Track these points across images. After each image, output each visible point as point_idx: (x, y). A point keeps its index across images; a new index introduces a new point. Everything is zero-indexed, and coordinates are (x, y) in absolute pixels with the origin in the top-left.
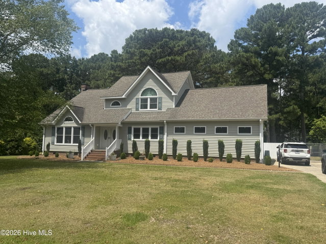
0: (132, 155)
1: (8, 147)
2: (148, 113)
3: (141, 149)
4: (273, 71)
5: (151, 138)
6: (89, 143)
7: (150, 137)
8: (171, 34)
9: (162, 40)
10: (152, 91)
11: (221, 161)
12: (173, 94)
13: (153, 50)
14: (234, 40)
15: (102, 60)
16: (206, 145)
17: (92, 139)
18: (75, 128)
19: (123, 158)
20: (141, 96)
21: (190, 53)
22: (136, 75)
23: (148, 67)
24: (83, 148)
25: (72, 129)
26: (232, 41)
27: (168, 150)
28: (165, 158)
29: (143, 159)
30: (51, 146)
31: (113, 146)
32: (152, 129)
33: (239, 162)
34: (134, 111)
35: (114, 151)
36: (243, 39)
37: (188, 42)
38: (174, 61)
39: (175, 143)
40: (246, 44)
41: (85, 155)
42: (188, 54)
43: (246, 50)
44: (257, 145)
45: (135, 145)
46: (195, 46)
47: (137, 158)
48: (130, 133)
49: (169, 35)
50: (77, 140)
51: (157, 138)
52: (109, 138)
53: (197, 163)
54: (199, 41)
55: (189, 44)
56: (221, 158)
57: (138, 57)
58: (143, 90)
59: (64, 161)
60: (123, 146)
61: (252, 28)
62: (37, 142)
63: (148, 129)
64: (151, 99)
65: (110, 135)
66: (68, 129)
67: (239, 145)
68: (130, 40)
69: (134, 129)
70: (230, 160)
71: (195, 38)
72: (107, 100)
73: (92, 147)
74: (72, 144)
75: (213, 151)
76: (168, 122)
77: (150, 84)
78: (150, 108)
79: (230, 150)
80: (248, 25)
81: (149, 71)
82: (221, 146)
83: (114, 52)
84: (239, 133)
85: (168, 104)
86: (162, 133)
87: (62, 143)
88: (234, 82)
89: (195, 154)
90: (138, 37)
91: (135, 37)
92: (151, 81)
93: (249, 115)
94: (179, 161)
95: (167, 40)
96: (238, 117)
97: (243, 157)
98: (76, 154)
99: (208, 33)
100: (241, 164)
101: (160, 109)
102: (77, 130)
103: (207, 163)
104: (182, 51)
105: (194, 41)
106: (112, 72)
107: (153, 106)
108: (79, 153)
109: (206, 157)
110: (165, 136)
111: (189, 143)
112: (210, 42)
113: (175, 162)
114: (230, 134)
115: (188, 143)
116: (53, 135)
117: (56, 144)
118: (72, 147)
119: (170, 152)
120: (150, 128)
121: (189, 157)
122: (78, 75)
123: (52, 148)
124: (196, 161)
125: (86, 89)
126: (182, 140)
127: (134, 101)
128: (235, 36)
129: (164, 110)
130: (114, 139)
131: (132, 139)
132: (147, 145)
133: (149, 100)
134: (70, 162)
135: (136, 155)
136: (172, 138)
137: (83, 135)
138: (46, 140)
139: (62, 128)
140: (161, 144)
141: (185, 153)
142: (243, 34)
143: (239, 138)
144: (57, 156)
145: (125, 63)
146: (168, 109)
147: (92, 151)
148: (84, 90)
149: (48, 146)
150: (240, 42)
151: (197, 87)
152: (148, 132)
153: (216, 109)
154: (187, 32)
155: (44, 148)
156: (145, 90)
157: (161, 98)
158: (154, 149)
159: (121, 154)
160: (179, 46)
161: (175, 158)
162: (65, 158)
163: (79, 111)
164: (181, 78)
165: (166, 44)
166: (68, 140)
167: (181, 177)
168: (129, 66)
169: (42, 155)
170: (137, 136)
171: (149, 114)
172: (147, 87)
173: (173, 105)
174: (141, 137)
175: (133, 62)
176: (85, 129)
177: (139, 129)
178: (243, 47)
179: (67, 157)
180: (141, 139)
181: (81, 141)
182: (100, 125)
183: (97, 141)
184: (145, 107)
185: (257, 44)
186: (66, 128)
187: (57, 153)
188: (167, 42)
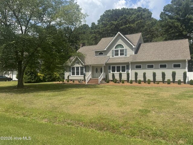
0: (112, 81)
1: (46, 78)
2: (119, 58)
3: (117, 77)
4: (188, 29)
5: (122, 72)
6: (89, 75)
8: (127, 11)
9: (123, 16)
10: (120, 45)
11: (163, 83)
12: (134, 47)
13: (118, 22)
14: (163, 12)
15: (85, 28)
16: (154, 75)
17: (90, 73)
18: (81, 67)
19: (108, 82)
20: (115, 49)
21: (139, 21)
22: (112, 36)
23: (119, 32)
24: (86, 78)
25: (80, 68)
26: (162, 13)
27: (132, 78)
28: (131, 82)
29: (119, 83)
30: (70, 77)
31: (102, 76)
33: (174, 84)
34: (111, 57)
35: (103, 79)
36: (169, 11)
37: (137, 16)
38: (130, 27)
39: (136, 74)
40: (170, 14)
41: (88, 81)
42: (138, 23)
43: (171, 18)
44: (185, 74)
45: (113, 75)
46: (141, 17)
47: (115, 83)
48: (110, 69)
49: (126, 12)
50: (82, 73)
51: (125, 72)
52: (98, 72)
53: (150, 85)
56: (163, 81)
57: (109, 26)
58: (116, 45)
60: (107, 76)
61: (175, 5)
62: (59, 75)
64: (120, 50)
65: (99, 70)
66: (78, 68)
67: (174, 74)
68: (103, 17)
69: (112, 67)
70: (169, 82)
71: (142, 13)
72: (96, 52)
73: (90, 77)
74: (80, 75)
75: (159, 78)
76: (131, 63)
77: (120, 42)
78: (120, 55)
79: (169, 77)
80: (172, 2)
81: (119, 34)
82: (164, 75)
83: (93, 24)
84: (174, 67)
85: (130, 53)
86: (128, 68)
87: (75, 75)
88: (164, 37)
89: (148, 80)
90: (108, 14)
91: (106, 15)
92: (120, 40)
93: (179, 57)
94: (139, 84)
95: (126, 15)
96: (173, 59)
97: (176, 80)
98: (83, 80)
99: (148, 9)
100: (176, 85)
101: (126, 55)
102: (82, 68)
103: (156, 85)
104: (133, 21)
105: (141, 15)
106: (95, 35)
107: (122, 54)
108: (85, 80)
109: (154, 81)
110: (130, 71)
111: (144, 74)
112: (150, 14)
113: (137, 84)
114: (168, 68)
116: (70, 71)
117: (71, 75)
118: (81, 77)
119: (134, 79)
121: (145, 81)
123: (70, 78)
124: (149, 83)
125: (83, 46)
126: (140, 72)
127: (111, 51)
128: (164, 10)
129: (128, 56)
130: (101, 72)
131: (111, 72)
132: (120, 75)
133: (119, 51)
134: (80, 85)
135: (114, 81)
136: (134, 71)
137: (86, 71)
138: (67, 74)
139: (74, 67)
140: (128, 75)
141: (142, 79)
142: (169, 8)
143: (174, 70)
144: (74, 82)
145: (102, 29)
146: (131, 55)
147: (90, 79)
148: (81, 47)
149: (68, 77)
150: (167, 13)
151: (145, 42)
153: (159, 54)
154: (135, 9)
155: (66, 77)
157: (126, 50)
158: (124, 77)
160: (132, 18)
161: (136, 82)
162: (78, 83)
164: (136, 37)
165: (125, 18)
166: (78, 74)
168: (103, 31)
169: (65, 81)
170: (114, 71)
172: (118, 44)
173: (133, 53)
174: (116, 71)
175: (106, 29)
176: (87, 68)
177: (115, 67)
178: (169, 16)
179: (79, 82)
180: (116, 72)
181: (84, 74)
182: (94, 66)
183: (93, 74)
184: (117, 55)
185: (177, 13)
186: (76, 67)
187: (73, 80)
188: (125, 16)
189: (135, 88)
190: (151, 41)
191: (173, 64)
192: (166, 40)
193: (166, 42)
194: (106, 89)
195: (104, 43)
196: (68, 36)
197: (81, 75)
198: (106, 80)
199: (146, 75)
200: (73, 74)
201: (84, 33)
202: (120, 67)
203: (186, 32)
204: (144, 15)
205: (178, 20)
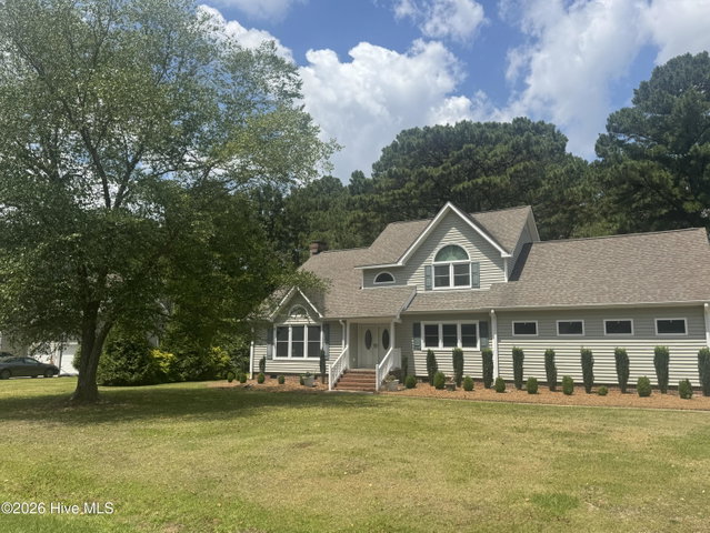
0: (425, 379)
1: (183, 365)
2: (453, 294)
3: (446, 367)
4: (702, 194)
5: (463, 346)
6: (339, 356)
7: (459, 345)
8: (477, 132)
9: (461, 148)
10: (455, 250)
11: (624, 392)
12: (504, 255)
13: (444, 169)
14: (607, 134)
15: (329, 190)
16: (587, 360)
17: (344, 349)
18: (310, 327)
19: (411, 385)
20: (436, 260)
21: (520, 167)
22: (424, 217)
23: (449, 204)
24: (329, 367)
25: (306, 330)
26: (602, 137)
27: (503, 369)
28: (500, 386)
29: (452, 388)
30: (267, 363)
31: (388, 362)
32: (463, 327)
33: (665, 395)
34: (421, 290)
35: (390, 373)
36: (626, 132)
37: (513, 147)
38: (489, 185)
39: (518, 356)
40: (632, 141)
41: (335, 380)
42: (516, 171)
43: (636, 154)
44: (704, 359)
45: (431, 359)
46: (529, 152)
47: (440, 387)
48: (417, 334)
49: (473, 136)
50: (314, 350)
51: (475, 346)
52: (375, 345)
53: (572, 398)
55: (516, 150)
56: (623, 386)
57: (413, 184)
58: (438, 249)
59: (294, 392)
60: (407, 362)
61: (647, 109)
62: (231, 356)
63: (455, 327)
64: (456, 266)
65: (377, 339)
66: (298, 330)
67: (662, 359)
68: (391, 154)
69: (426, 327)
70: (644, 389)
71: (529, 137)
72: (365, 271)
73: (345, 365)
74: (305, 358)
75: (605, 372)
76: (498, 313)
77: (453, 237)
78: (456, 285)
80: (636, 101)
81: (450, 210)
82: (622, 360)
83: (357, 176)
84: (659, 332)
85: (492, 276)
86: (486, 334)
87: (287, 355)
88: (616, 222)
89: (566, 379)
90: (409, 143)
91: (403, 145)
92: (454, 230)
93: (677, 295)
94: (530, 392)
95: (471, 146)
96: (656, 300)
97: (673, 382)
98: (316, 376)
99: (551, 125)
100: (673, 400)
101: (476, 285)
102: (314, 331)
103: (595, 399)
104: (500, 167)
105: (528, 144)
106: (362, 215)
107: (461, 280)
108: (324, 376)
109: (588, 383)
110: (494, 342)
111: (550, 356)
112: (559, 141)
113: (523, 395)
114: (637, 337)
115: (546, 354)
116: (270, 342)
117: (275, 358)
118: (308, 364)
119: (509, 375)
120: (459, 324)
121: (552, 384)
123: (270, 367)
124: (568, 393)
125: (319, 252)
126: (534, 350)
127: (421, 270)
128: (608, 128)
129: (485, 287)
130: (386, 346)
131: (423, 348)
132: (458, 359)
133: (451, 269)
134: (305, 395)
135: (438, 380)
136: (510, 345)
137: (327, 341)
138: (257, 353)
139: (286, 328)
140: (487, 357)
141: (542, 376)
142: (627, 123)
143: (662, 343)
144: (282, 382)
145: (387, 196)
146: (494, 286)
147: (345, 372)
148: (314, 254)
149: (262, 363)
150: (621, 138)
151: (544, 238)
152: (456, 333)
153: (601, 283)
154: (506, 125)
155: (254, 366)
156: (444, 248)
157: (476, 264)
158: (473, 367)
160: (496, 155)
161: (519, 387)
162: (298, 386)
163: (315, 289)
164: (512, 222)
165: (470, 155)
166: (298, 351)
169: (251, 381)
170: (432, 341)
171: (452, 297)
172: (448, 243)
173: (503, 277)
174: (441, 344)
175: (403, 193)
176: (332, 329)
177: (437, 327)
178: (627, 148)
179: (302, 383)
180: (441, 347)
181: (323, 352)
182: (359, 321)
183: (353, 352)
184: (445, 282)
185: (658, 139)
186: (294, 327)
187: (281, 377)
188: (470, 150)
189: (514, 409)
190: (567, 237)
191: (656, 320)
192: (622, 231)
193: (625, 240)
194: (405, 413)
195: (397, 240)
196: (267, 218)
197: (309, 356)
198: (404, 375)
199: (557, 360)
200: (282, 351)
201: (325, 206)
203: (697, 205)
204: (537, 143)
205: (664, 161)
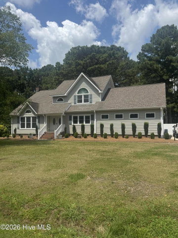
0: (73, 135)
2: (83, 105)
3: (79, 131)
4: (169, 73)
5: (86, 123)
6: (43, 128)
7: (84, 123)
9: (91, 54)
10: (84, 90)
11: (134, 137)
12: (100, 92)
13: (85, 61)
14: (142, 52)
15: (50, 70)
16: (123, 127)
17: (45, 125)
18: (33, 117)
19: (67, 137)
20: (78, 93)
21: (111, 62)
23: (82, 73)
24: (39, 131)
25: (31, 118)
26: (140, 53)
27: (97, 131)
28: (96, 136)
29: (80, 137)
30: (17, 130)
31: (59, 129)
32: (86, 117)
33: (147, 138)
34: (73, 104)
36: (147, 51)
38: (100, 68)
39: (102, 126)
40: (150, 55)
41: (41, 136)
42: (109, 63)
43: (150, 59)
44: (159, 126)
45: (74, 128)
46: (114, 57)
47: (76, 137)
48: (71, 120)
49: (95, 50)
50: (34, 126)
51: (89, 123)
52: (56, 124)
53: (117, 139)
54: (117, 53)
55: (110, 56)
56: (134, 135)
57: (74, 66)
58: (78, 90)
59: (27, 140)
60: (66, 129)
62: (8, 128)
63: (83, 117)
64: (84, 96)
65: (57, 122)
66: (28, 118)
67: (146, 126)
68: (68, 55)
69: (74, 117)
70: (140, 136)
71: (114, 51)
72: (54, 98)
73: (45, 130)
74: (31, 128)
75: (129, 131)
76: (96, 112)
77: (84, 85)
78: (84, 102)
79: (140, 129)
80: (151, 41)
81: (82, 75)
82: (134, 127)
83: (58, 63)
84: (146, 117)
85: (96, 99)
86: (93, 119)
87: (25, 128)
88: (142, 82)
89: (116, 133)
90: (74, 52)
92: (84, 83)
93: (153, 105)
94: (105, 138)
95: (95, 53)
96: (146, 107)
97: (149, 134)
98: (34, 135)
99: (123, 48)
100: (149, 139)
101: (91, 102)
102: (34, 119)
103: (125, 139)
104: (105, 61)
105: (114, 54)
106: (57, 77)
107: (86, 101)
108: (37, 134)
109: (123, 135)
110: (95, 121)
111: (112, 126)
112: (125, 54)
113: (102, 139)
114: (140, 119)
116: (19, 123)
117: (20, 129)
118: (32, 130)
119: (99, 132)
121: (112, 135)
122: (33, 81)
123: (18, 132)
124: (116, 138)
125: (39, 90)
126: (107, 124)
127: (73, 97)
128: (142, 50)
129: (93, 103)
130: (60, 124)
131: (73, 124)
132: (83, 128)
133: (83, 97)
134: (31, 141)
135: (76, 135)
136: (100, 122)
137: (39, 122)
138: (14, 126)
139: (24, 118)
140: (92, 127)
141: (109, 133)
142: (147, 48)
143: (146, 121)
144: (22, 137)
145: (66, 70)
146: (97, 103)
147: (45, 133)
149: (15, 130)
150: (146, 54)
151: (116, 86)
152: (83, 119)
153: (130, 101)
154: (108, 47)
155: (12, 132)
157: (91, 95)
158: (88, 130)
159: (65, 134)
160: (103, 57)
161: (102, 136)
162: (27, 138)
163: (36, 106)
166: (28, 126)
167: (107, 149)
168: (68, 73)
170: (75, 122)
171: (83, 107)
172: (82, 88)
173: (100, 100)
174: (78, 123)
175: (71, 69)
176: (40, 118)
178: (148, 57)
179: (29, 137)
181: (37, 126)
182: (51, 115)
183: (48, 126)
184: (81, 101)
185: (157, 53)
187: (21, 135)
188: (94, 55)
191: (146, 113)
195: (66, 86)
199: (114, 127)
200: (23, 126)
202: (77, 117)
203: (167, 77)
205: (158, 62)
